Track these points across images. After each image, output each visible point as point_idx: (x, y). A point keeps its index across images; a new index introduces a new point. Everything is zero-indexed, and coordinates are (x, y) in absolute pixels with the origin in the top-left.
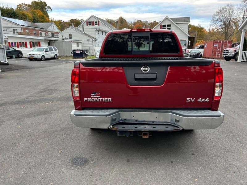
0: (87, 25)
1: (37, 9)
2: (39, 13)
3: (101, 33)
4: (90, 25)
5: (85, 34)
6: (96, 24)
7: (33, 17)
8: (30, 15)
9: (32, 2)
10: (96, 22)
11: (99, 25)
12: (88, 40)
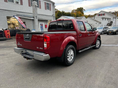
0: (98, 16)
1: (78, 11)
2: (80, 13)
3: (104, 19)
4: (99, 16)
5: (95, 20)
6: (103, 15)
7: (77, 15)
8: (75, 14)
9: (77, 9)
10: (103, 14)
11: (105, 15)
12: (96, 23)
